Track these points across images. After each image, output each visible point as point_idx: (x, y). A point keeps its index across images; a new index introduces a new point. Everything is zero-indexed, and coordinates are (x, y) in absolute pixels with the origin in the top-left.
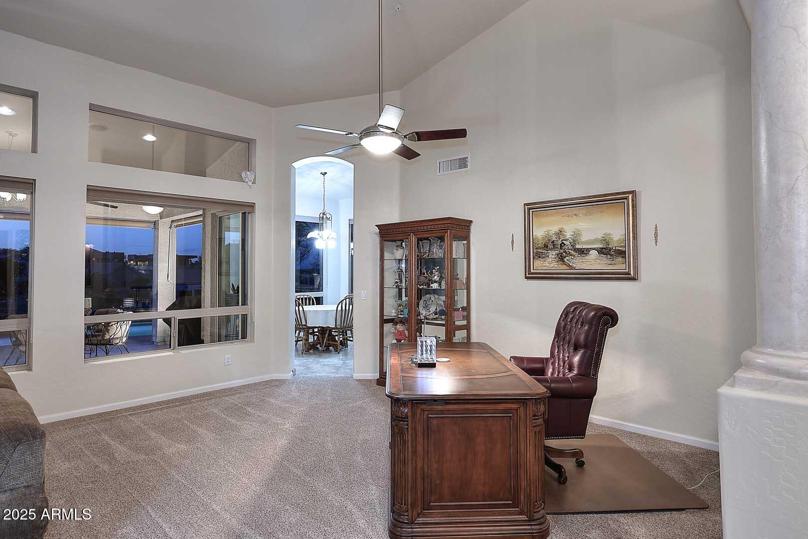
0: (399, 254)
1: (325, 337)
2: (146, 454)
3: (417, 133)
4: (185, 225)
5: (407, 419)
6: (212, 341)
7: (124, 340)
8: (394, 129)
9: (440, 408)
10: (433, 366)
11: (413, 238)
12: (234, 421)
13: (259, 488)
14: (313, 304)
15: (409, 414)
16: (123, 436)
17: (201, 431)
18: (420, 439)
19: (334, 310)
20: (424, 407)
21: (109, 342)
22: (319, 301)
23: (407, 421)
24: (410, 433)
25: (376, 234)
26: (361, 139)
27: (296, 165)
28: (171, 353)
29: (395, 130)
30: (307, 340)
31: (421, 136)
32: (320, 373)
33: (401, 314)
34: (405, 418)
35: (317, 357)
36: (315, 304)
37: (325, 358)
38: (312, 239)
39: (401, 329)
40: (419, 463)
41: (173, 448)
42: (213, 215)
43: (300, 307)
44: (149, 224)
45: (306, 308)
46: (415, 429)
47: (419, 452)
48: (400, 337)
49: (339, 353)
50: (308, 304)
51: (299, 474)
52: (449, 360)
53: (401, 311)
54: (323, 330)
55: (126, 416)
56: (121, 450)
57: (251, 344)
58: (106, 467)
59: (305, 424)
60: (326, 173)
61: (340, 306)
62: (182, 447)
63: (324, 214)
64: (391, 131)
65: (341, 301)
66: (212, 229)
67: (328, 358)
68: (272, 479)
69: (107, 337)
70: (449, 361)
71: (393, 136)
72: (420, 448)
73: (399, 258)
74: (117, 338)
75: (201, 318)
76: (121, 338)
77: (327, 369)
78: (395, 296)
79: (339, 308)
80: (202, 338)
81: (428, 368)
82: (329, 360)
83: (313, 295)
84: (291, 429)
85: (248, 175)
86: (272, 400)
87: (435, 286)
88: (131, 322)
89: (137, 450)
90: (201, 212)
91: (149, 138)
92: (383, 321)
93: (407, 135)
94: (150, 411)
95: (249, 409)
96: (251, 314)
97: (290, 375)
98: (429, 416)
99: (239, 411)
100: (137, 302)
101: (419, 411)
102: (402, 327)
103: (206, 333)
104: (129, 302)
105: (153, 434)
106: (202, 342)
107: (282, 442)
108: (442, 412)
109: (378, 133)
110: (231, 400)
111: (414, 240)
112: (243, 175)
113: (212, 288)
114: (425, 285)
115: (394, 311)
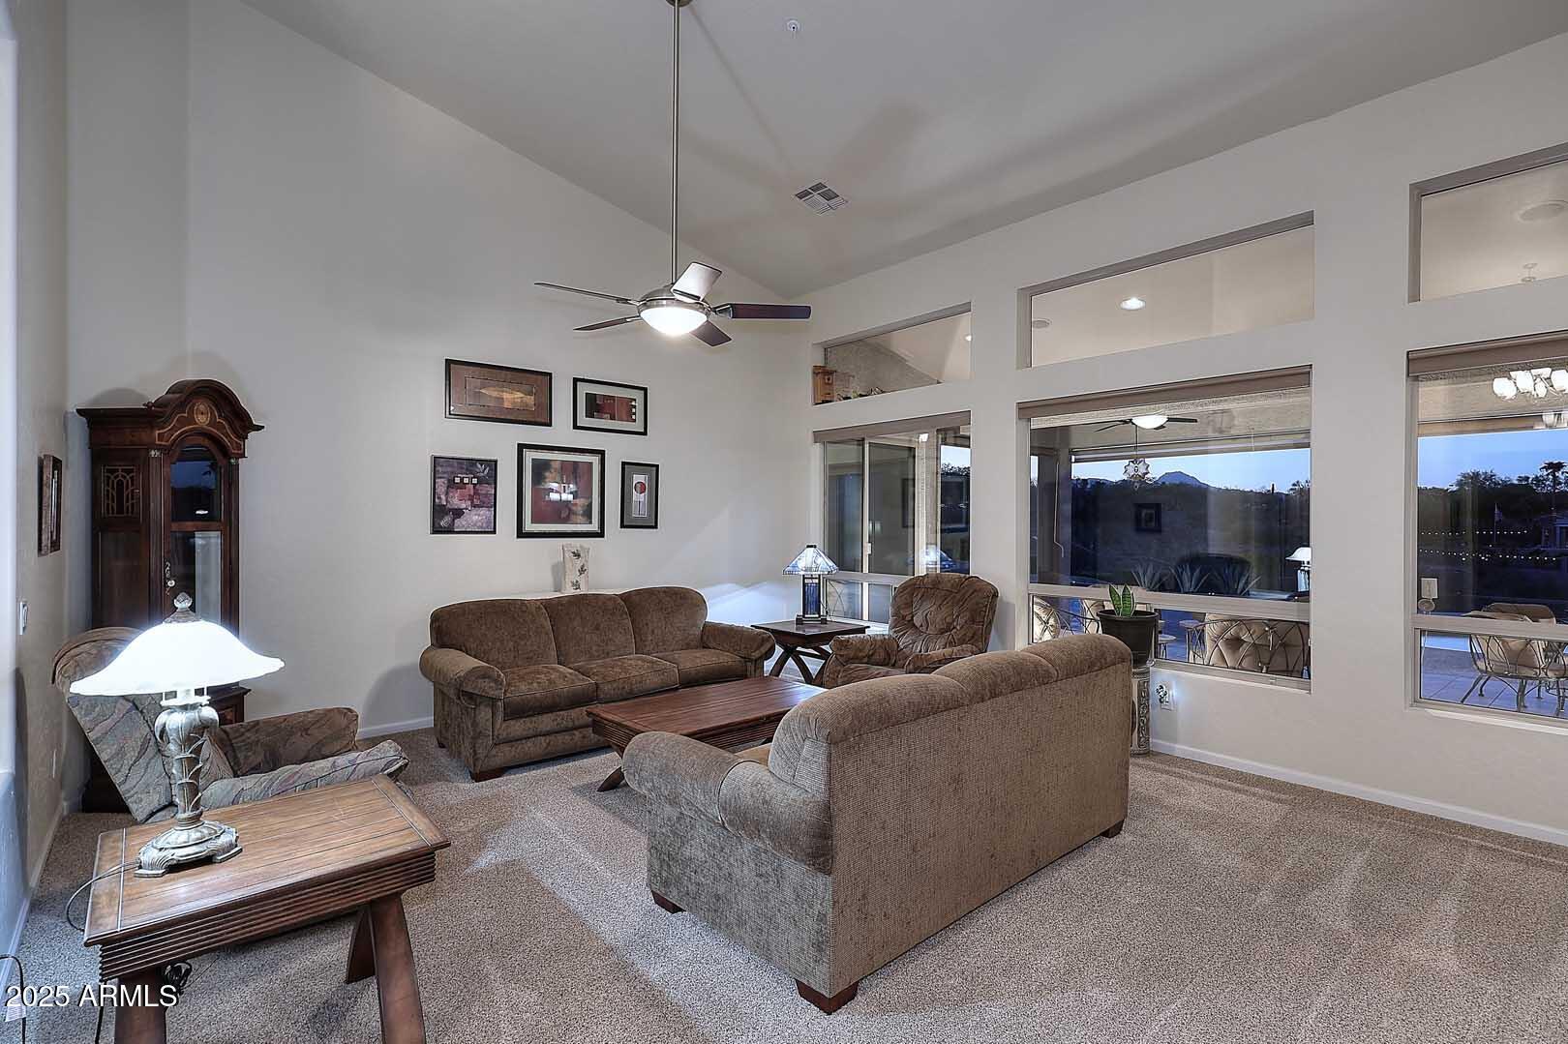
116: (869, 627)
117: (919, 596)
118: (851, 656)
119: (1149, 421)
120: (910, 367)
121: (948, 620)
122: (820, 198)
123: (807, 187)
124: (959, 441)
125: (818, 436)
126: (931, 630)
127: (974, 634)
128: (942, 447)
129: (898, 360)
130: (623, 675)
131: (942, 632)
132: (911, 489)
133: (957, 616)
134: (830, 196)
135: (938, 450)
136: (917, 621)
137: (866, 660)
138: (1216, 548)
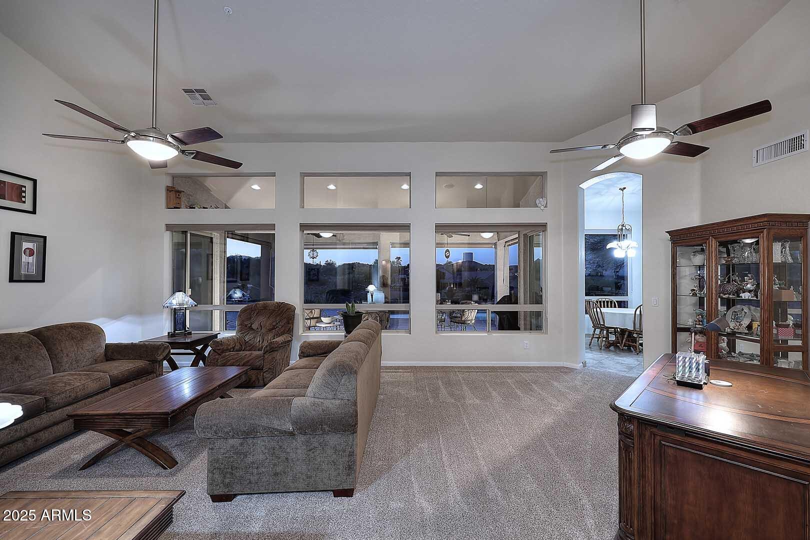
0: (698, 259)
1: (624, 338)
2: (455, 400)
3: (689, 125)
4: (512, 244)
5: (633, 437)
6: (525, 329)
7: (473, 322)
8: (654, 129)
9: (677, 437)
10: (698, 387)
11: (713, 242)
12: (519, 393)
13: (514, 451)
14: (615, 307)
15: (635, 433)
16: (448, 384)
17: (494, 393)
18: (649, 463)
19: (633, 314)
20: (654, 430)
21: (464, 323)
22: (622, 305)
23: (633, 439)
24: (636, 453)
25: (669, 240)
26: (619, 148)
27: (584, 186)
28: (486, 334)
29: (656, 129)
30: (607, 338)
31: (694, 128)
32: (609, 369)
33: (699, 325)
34: (630, 435)
35: (614, 354)
36: (617, 306)
37: (622, 357)
38: (611, 249)
39: (700, 340)
40: (648, 490)
41: (472, 400)
42: (525, 235)
43: (598, 310)
44: (490, 246)
45: (604, 310)
46: (642, 451)
47: (648, 477)
48: (700, 348)
49: (638, 354)
50: (609, 306)
51: (551, 452)
52: (731, 384)
53: (699, 321)
54: (623, 331)
55: (456, 372)
56: (443, 392)
57: (546, 335)
58: (431, 401)
59: (575, 411)
60: (625, 188)
61: (639, 310)
62: (478, 401)
63: (623, 226)
64: (650, 132)
65: (640, 306)
66: (524, 246)
67: (626, 356)
68: (527, 448)
69: (463, 319)
70: (731, 386)
71: (658, 136)
72: (649, 474)
73: (698, 265)
74: (469, 320)
75: (517, 312)
76: (472, 320)
77: (619, 367)
78: (695, 305)
79: (638, 312)
80: (519, 325)
81: (689, 388)
82: (625, 359)
83: (615, 299)
84: (561, 412)
85: (540, 201)
86: (556, 384)
87: (745, 296)
88: (476, 311)
89: (452, 395)
90: (517, 236)
91: (479, 186)
92: (677, 329)
93: (676, 131)
94: (469, 372)
95: (534, 386)
96: (545, 311)
97: (580, 365)
98: (663, 442)
99: (526, 386)
100: (480, 298)
101: (647, 434)
102: (702, 338)
103: (521, 323)
104: (475, 297)
105: (465, 388)
106: (519, 329)
107: (548, 420)
108: (681, 443)
109: (636, 137)
110: (526, 376)
111: (713, 245)
112: (537, 202)
113: (525, 289)
114: (734, 295)
115: (690, 320)
116: (220, 333)
117: (255, 314)
118: (225, 349)
119: (326, 235)
120: (212, 195)
121: (274, 324)
122: (200, 97)
123: (193, 88)
124: (234, 236)
125: (169, 227)
126: (264, 330)
127: (289, 329)
128: (227, 239)
129: (207, 190)
130: (68, 388)
131: (270, 330)
132: (211, 259)
133: (279, 322)
134: (206, 98)
135: (225, 240)
136: (254, 326)
137: (232, 350)
138: (340, 286)
